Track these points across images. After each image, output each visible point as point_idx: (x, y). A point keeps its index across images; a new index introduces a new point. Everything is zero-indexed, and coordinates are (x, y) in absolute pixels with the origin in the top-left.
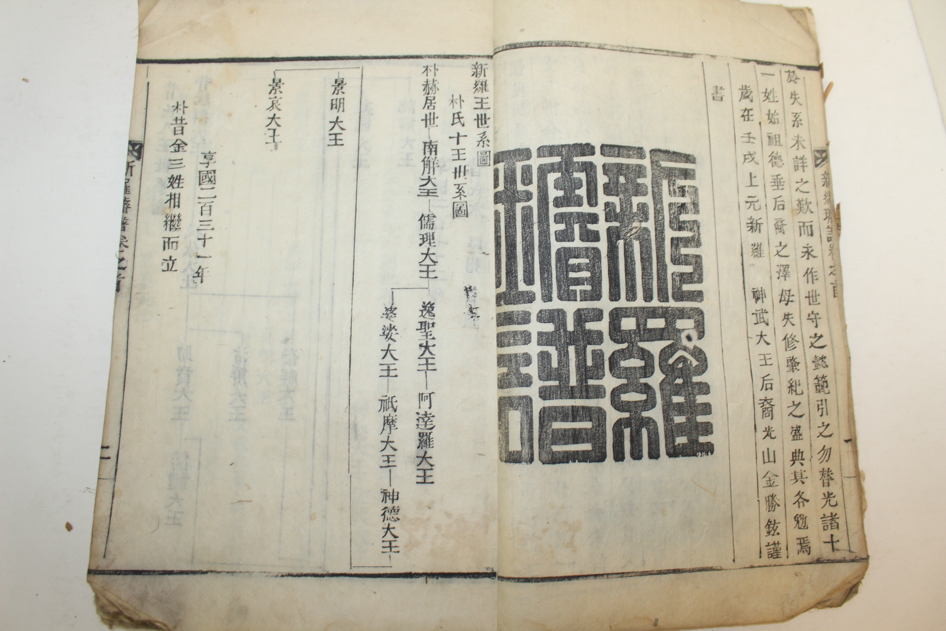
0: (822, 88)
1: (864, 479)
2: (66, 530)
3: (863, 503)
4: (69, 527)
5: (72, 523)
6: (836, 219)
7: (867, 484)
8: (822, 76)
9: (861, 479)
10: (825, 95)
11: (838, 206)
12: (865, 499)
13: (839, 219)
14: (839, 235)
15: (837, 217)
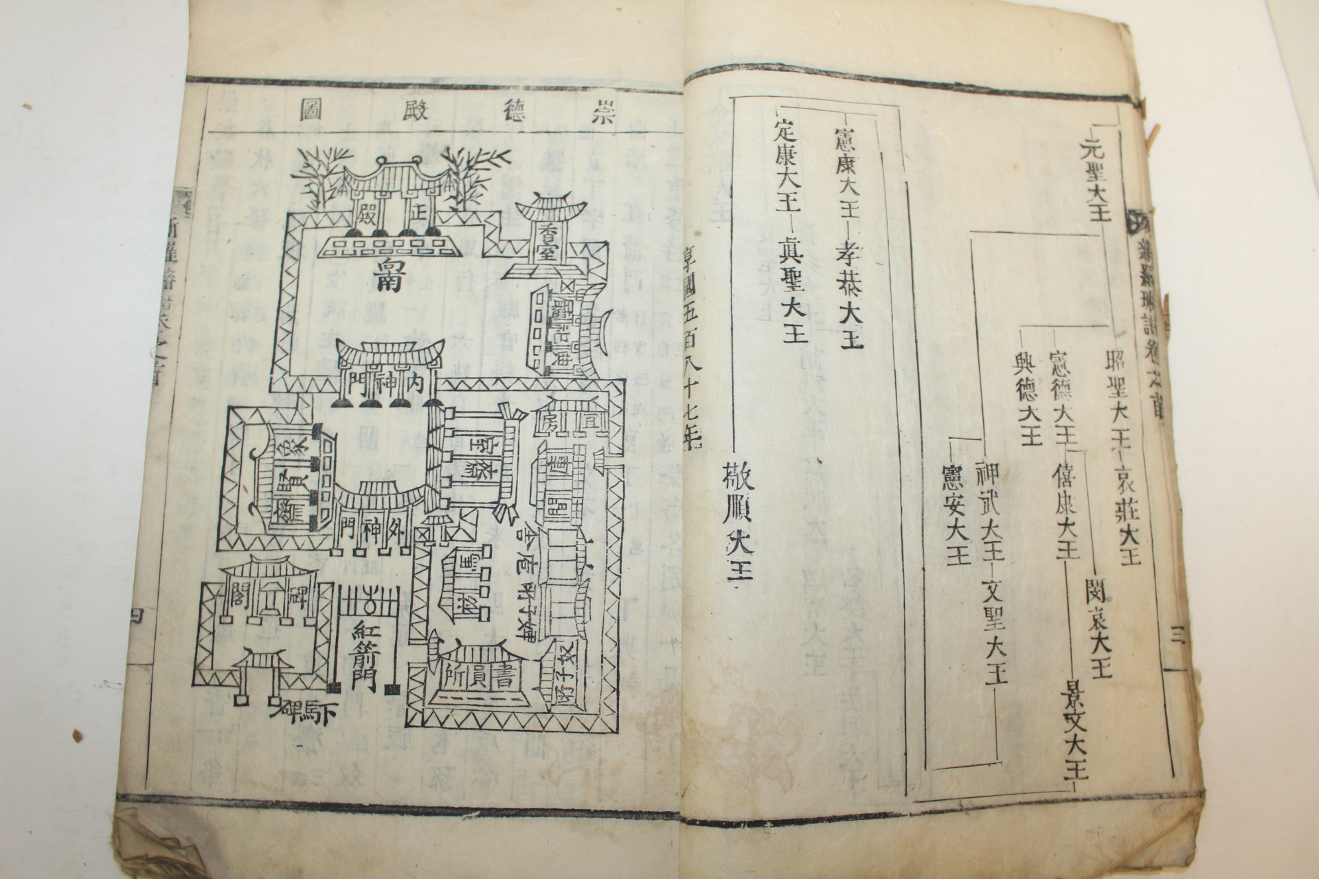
0: (1143, 133)
1: (1200, 681)
2: (73, 740)
3: (1199, 714)
4: (78, 736)
5: (81, 730)
6: (1163, 315)
7: (1204, 689)
8: (1143, 116)
9: (1196, 681)
10: (1147, 144)
11: (1167, 297)
12: (1201, 709)
13: (1168, 315)
14: (1167, 338)
15: (1164, 313)
